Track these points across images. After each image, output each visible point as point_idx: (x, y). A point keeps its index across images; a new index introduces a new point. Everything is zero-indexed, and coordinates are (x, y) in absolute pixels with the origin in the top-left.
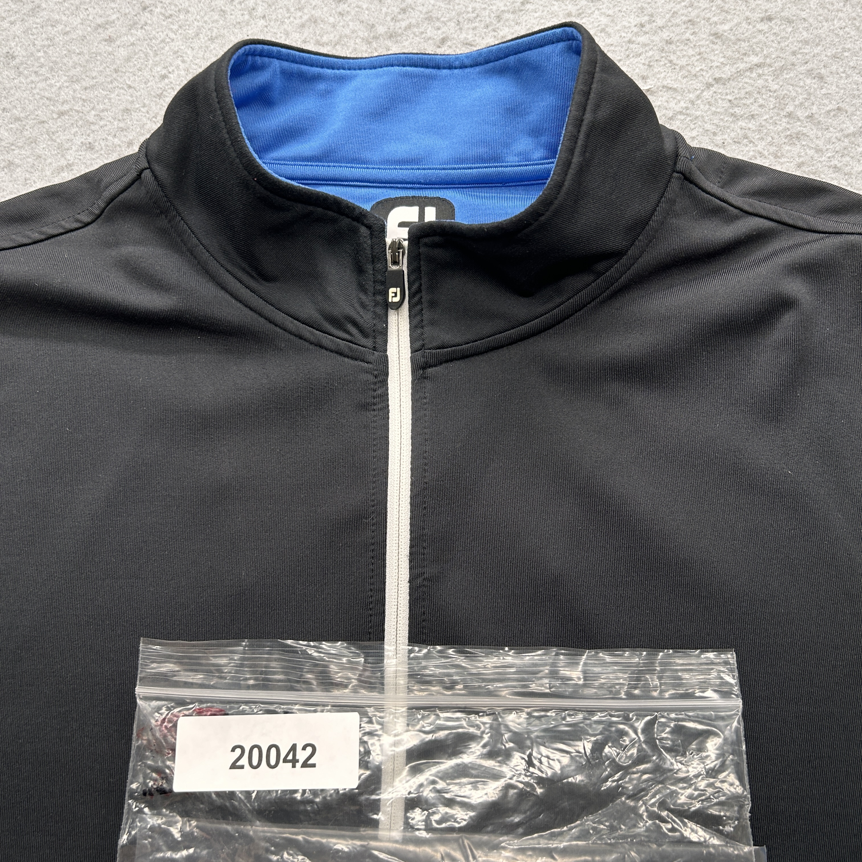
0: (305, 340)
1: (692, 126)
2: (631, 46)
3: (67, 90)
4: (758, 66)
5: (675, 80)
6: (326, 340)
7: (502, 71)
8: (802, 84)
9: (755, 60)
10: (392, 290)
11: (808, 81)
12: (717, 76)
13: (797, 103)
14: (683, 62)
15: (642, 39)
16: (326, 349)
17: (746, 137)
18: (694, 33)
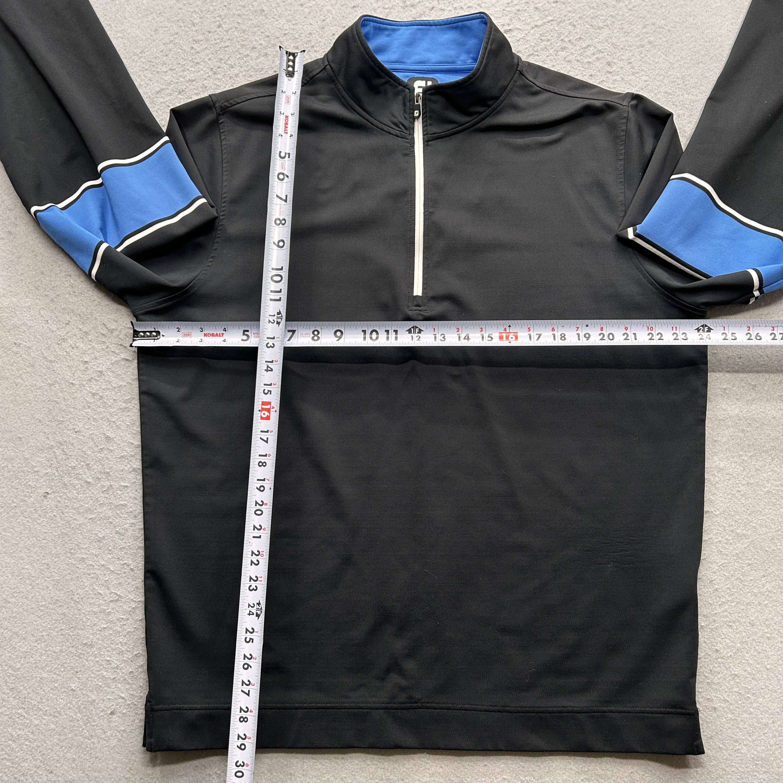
0: (385, 131)
1: (526, 44)
2: (505, 12)
3: (286, 25)
4: (552, 21)
5: (521, 26)
6: (392, 131)
7: (456, 28)
8: (567, 28)
9: (550, 18)
10: (416, 112)
11: (570, 27)
12: (536, 24)
13: (565, 35)
14: (523, 19)
15: (508, 9)
16: (392, 134)
17: (546, 48)
18: (528, 7)
